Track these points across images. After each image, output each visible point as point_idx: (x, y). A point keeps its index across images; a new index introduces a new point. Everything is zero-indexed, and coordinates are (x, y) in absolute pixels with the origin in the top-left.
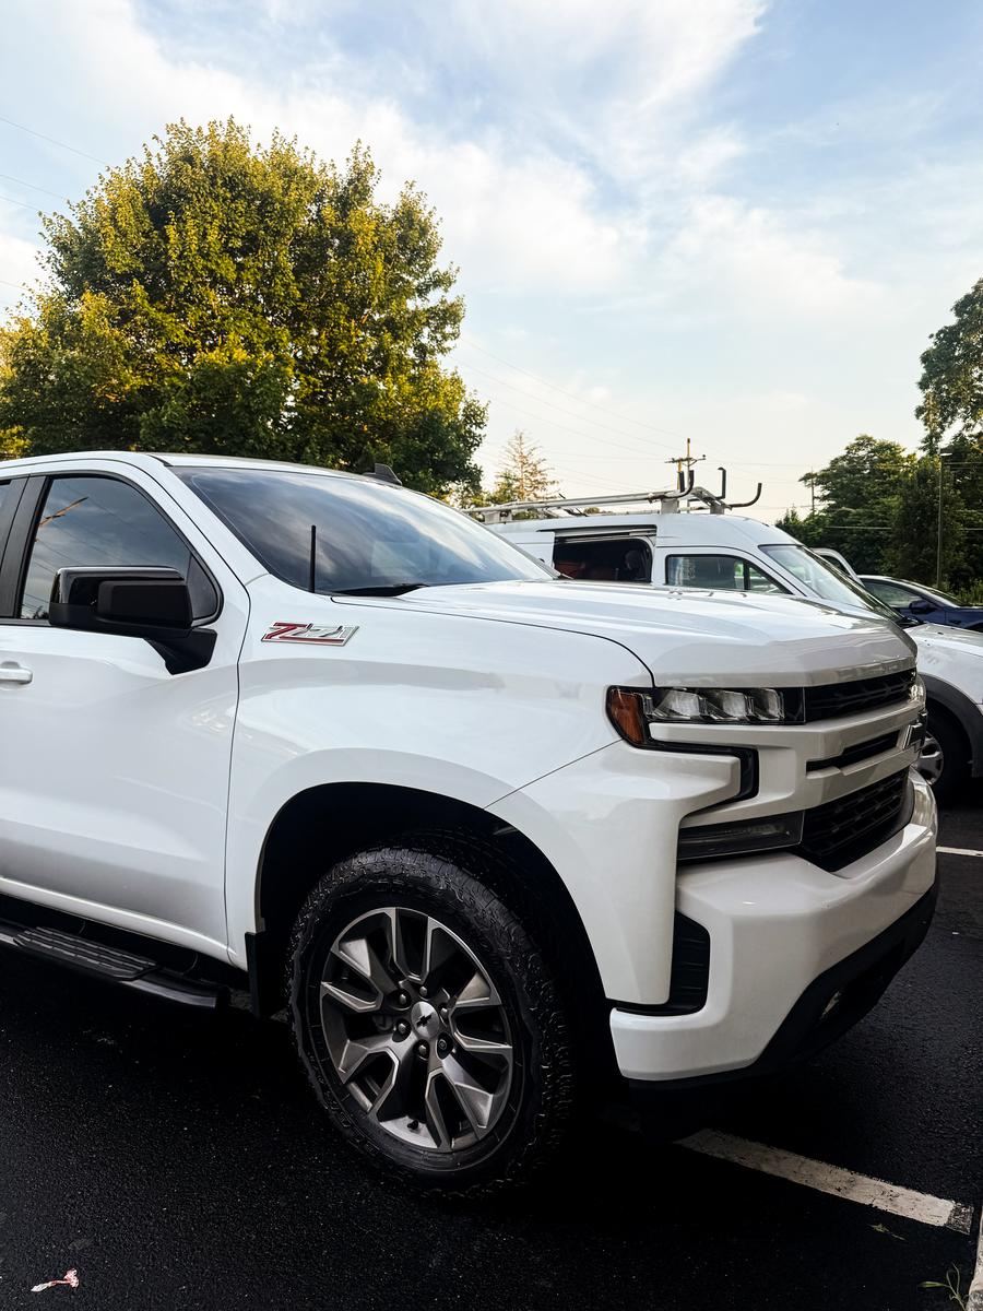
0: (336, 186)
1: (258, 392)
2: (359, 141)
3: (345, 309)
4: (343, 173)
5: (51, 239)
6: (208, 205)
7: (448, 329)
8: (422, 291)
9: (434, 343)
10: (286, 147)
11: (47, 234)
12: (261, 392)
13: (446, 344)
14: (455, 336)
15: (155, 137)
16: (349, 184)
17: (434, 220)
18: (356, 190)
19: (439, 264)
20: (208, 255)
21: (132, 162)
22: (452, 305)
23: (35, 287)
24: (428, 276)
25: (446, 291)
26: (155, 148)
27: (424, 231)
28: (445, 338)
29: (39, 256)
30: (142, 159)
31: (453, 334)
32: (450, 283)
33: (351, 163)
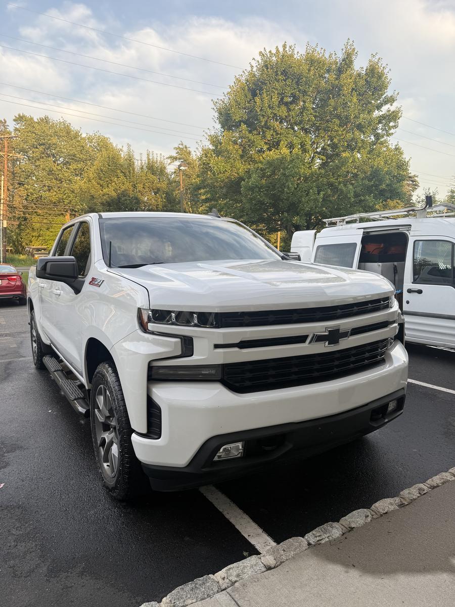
0: (337, 63)
1: (289, 167)
2: (349, 39)
3: (337, 122)
4: (340, 56)
5: (216, 110)
6: (274, 84)
7: (392, 124)
8: (379, 107)
9: (384, 132)
10: (312, 50)
11: (215, 108)
12: (291, 167)
13: (391, 132)
14: (395, 127)
15: (254, 59)
16: (343, 61)
17: (386, 71)
18: (346, 64)
19: (389, 93)
20: (273, 107)
21: (245, 71)
22: (393, 112)
23: (208, 131)
24: (382, 99)
25: (391, 105)
26: (254, 64)
27: (380, 77)
28: (390, 129)
29: (214, 118)
30: (249, 69)
31: (395, 126)
32: (394, 101)
33: (344, 51)
